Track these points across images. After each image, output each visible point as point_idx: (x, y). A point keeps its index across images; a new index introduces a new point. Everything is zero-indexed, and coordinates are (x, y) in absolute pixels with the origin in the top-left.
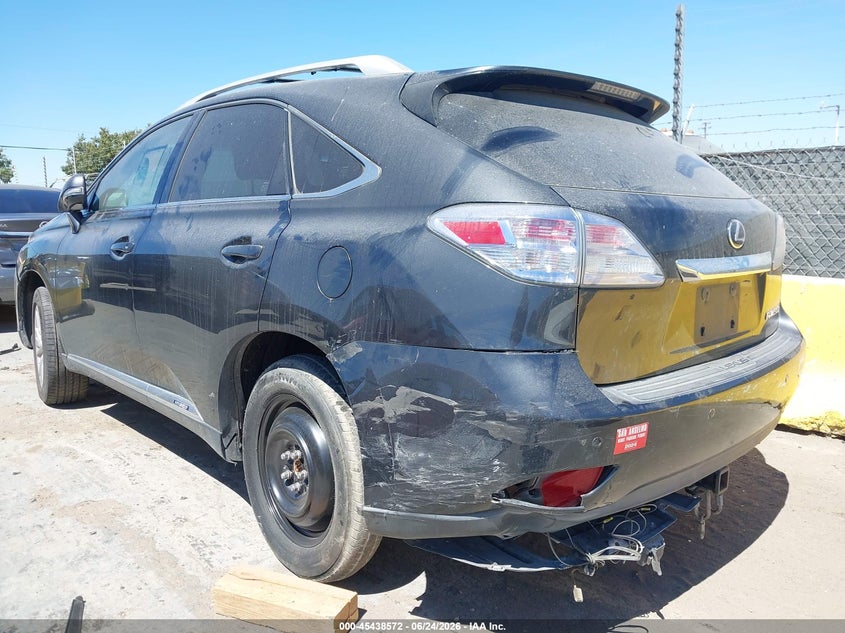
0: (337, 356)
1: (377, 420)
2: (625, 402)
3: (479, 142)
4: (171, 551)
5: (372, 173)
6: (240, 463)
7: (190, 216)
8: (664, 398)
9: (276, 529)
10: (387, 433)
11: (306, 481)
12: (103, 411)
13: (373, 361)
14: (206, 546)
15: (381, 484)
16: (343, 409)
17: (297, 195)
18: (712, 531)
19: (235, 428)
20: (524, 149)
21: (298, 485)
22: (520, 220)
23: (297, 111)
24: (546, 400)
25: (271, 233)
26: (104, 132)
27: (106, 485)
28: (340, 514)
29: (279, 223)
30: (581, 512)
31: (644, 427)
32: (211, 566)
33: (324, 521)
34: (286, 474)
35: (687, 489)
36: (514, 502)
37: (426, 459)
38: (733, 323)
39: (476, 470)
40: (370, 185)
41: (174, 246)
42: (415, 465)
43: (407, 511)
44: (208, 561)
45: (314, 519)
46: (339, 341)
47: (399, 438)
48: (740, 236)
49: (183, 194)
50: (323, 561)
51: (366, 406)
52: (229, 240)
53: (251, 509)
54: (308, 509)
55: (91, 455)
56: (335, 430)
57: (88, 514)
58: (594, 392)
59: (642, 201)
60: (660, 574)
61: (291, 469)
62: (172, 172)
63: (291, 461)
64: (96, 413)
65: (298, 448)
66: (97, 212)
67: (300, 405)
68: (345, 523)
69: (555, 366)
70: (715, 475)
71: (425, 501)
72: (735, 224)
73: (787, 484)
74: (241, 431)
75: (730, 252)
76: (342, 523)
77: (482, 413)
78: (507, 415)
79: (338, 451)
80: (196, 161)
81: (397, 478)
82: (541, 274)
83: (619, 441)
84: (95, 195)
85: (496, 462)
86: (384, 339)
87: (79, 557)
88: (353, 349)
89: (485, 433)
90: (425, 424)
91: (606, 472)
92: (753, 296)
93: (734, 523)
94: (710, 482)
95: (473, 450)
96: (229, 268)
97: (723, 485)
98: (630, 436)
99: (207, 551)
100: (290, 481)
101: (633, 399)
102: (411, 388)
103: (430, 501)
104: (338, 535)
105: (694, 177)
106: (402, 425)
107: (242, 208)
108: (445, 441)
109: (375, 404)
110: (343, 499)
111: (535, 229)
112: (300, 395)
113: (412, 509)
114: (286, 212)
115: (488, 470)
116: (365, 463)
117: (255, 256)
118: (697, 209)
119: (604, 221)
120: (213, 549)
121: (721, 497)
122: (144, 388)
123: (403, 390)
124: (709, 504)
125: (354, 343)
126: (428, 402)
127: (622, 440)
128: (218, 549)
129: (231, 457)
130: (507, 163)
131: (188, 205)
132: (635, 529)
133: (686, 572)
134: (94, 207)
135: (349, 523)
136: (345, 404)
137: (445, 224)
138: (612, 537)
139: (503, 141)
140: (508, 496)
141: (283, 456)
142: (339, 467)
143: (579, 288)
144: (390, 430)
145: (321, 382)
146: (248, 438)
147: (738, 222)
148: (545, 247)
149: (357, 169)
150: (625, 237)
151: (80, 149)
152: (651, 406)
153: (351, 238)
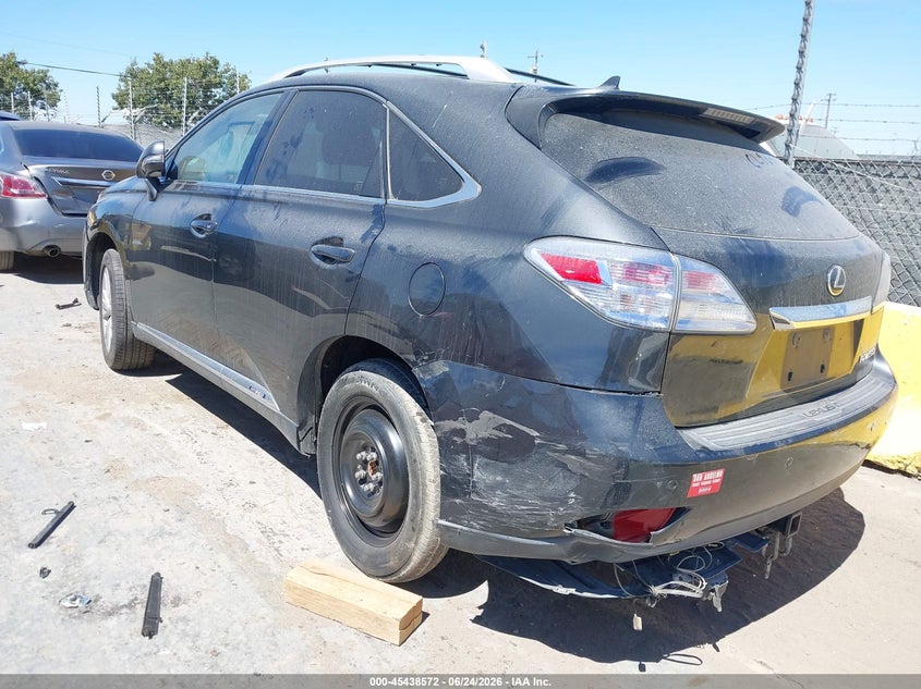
0: (423, 372)
1: (459, 440)
2: (704, 447)
3: (584, 172)
4: (241, 536)
5: (471, 190)
6: (314, 457)
7: (278, 204)
8: (744, 445)
9: (346, 525)
10: (467, 453)
11: (380, 483)
12: (168, 381)
13: (459, 382)
14: (275, 534)
15: (457, 501)
16: (423, 421)
17: (392, 200)
18: (779, 567)
19: (311, 421)
20: (629, 183)
21: (371, 486)
22: (618, 262)
23: (396, 110)
24: (628, 441)
25: (364, 238)
26: (158, 58)
27: (175, 461)
28: (412, 520)
29: (372, 228)
30: (649, 548)
31: (720, 473)
32: (281, 555)
33: (395, 523)
34: (360, 473)
35: (756, 530)
36: (585, 533)
37: (503, 483)
38: (823, 367)
39: (552, 499)
40: (468, 203)
41: (260, 234)
42: (493, 488)
43: (481, 529)
44: (277, 550)
45: (384, 521)
46: (426, 358)
47: (479, 460)
48: (840, 283)
49: (270, 179)
50: (391, 563)
51: (449, 425)
52: (320, 238)
53: (321, 502)
54: (380, 511)
55: (158, 429)
56: (414, 441)
57: (160, 490)
58: (675, 436)
59: (742, 246)
60: (720, 610)
61: (365, 469)
62: (259, 153)
63: (366, 462)
64: (160, 383)
65: (373, 450)
66: (176, 182)
67: (378, 408)
68: (416, 530)
69: (639, 408)
70: (786, 519)
71: (498, 522)
72: (836, 270)
73: (863, 525)
74: (317, 425)
75: (827, 299)
76: (413, 529)
77: (562, 447)
78: (587, 451)
79: (415, 461)
80: (286, 145)
81: (474, 497)
82: (633, 317)
83: (694, 485)
84: (173, 162)
85: (572, 495)
86: (471, 361)
87: (155, 533)
88: (440, 368)
89: (564, 466)
90: (504, 450)
91: (678, 513)
92: (848, 339)
93: (802, 561)
94: (781, 525)
95: (550, 480)
96: (318, 267)
97: (794, 528)
98: (706, 481)
99: (276, 539)
100: (364, 481)
101: (712, 445)
102: (494, 413)
103: (504, 523)
104: (410, 540)
105: (800, 215)
106: (482, 448)
107: (334, 205)
108: (524, 469)
109: (457, 425)
110: (417, 506)
111: (632, 271)
112: (381, 401)
113: (485, 528)
114: (380, 217)
115: (564, 502)
116: (443, 479)
117: (346, 259)
118: (798, 255)
119: (702, 267)
120: (282, 539)
121: (791, 540)
122: (218, 369)
123: (486, 414)
124: (777, 547)
125: (441, 362)
126: (510, 429)
127: (697, 485)
128: (287, 539)
129: (305, 449)
130: (610, 198)
131: (276, 191)
132: (701, 564)
133: (747, 607)
134: (172, 174)
135: (421, 530)
136: (425, 416)
137: (543, 255)
138: (676, 571)
139: (608, 172)
140: (580, 527)
141: (359, 456)
142: (415, 477)
143: (670, 333)
144: (470, 451)
145: (403, 391)
146: (324, 433)
147: (839, 268)
148: (640, 292)
149: (455, 184)
150: (721, 284)
151: (134, 76)
152: (729, 454)
153: (446, 257)
